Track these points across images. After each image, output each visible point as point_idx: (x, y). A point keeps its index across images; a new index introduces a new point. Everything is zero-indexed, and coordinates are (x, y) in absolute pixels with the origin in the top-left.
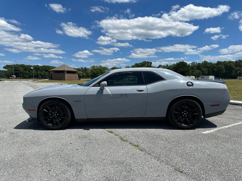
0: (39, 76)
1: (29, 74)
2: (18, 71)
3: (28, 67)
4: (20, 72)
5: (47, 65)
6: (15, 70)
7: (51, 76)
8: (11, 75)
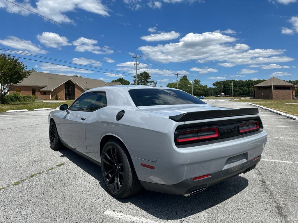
0: (251, 93)
1: (239, 91)
2: (227, 88)
3: (239, 83)
4: (230, 89)
5: (263, 79)
6: (224, 87)
7: (254, 93)
8: (219, 93)
